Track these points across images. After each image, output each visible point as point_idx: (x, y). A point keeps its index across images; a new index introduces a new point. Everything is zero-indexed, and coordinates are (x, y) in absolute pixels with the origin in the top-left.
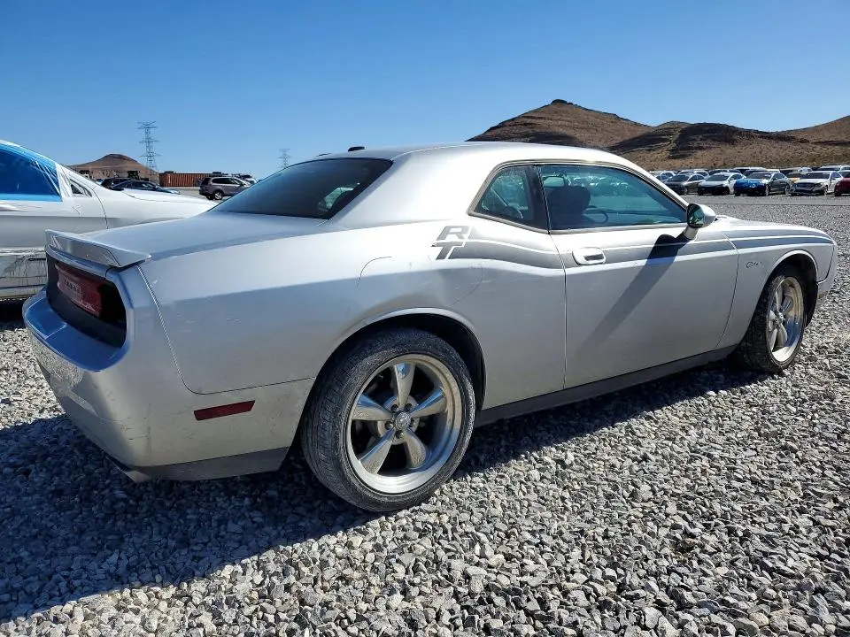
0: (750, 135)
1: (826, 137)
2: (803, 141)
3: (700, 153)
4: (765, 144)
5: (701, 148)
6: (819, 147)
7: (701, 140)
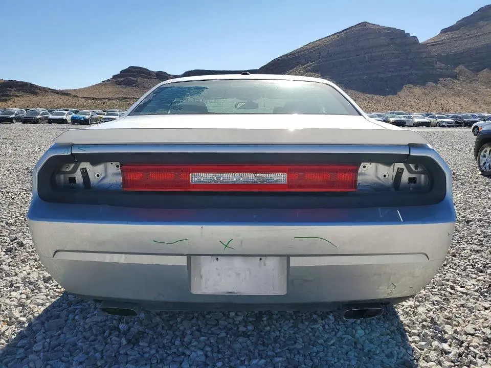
0: (45, 90)
1: (86, 95)
2: (75, 96)
3: (16, 99)
4: (56, 96)
5: (16, 96)
6: (84, 100)
7: (15, 91)
